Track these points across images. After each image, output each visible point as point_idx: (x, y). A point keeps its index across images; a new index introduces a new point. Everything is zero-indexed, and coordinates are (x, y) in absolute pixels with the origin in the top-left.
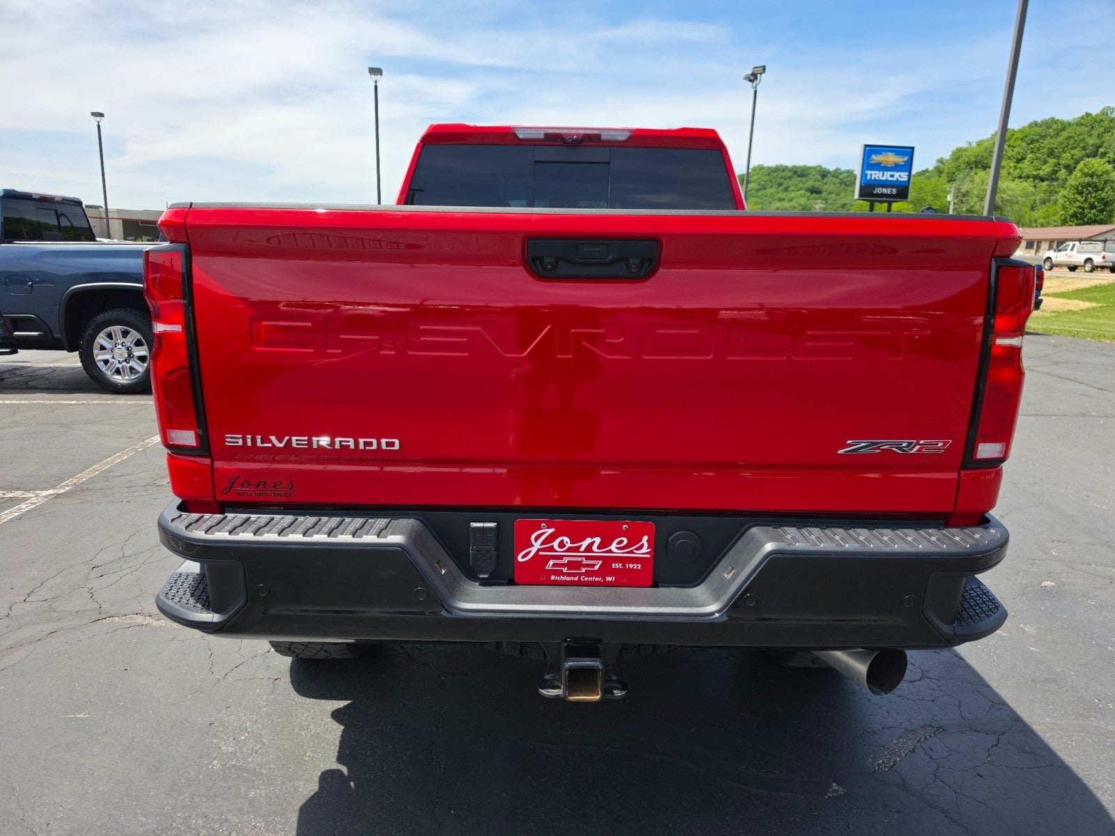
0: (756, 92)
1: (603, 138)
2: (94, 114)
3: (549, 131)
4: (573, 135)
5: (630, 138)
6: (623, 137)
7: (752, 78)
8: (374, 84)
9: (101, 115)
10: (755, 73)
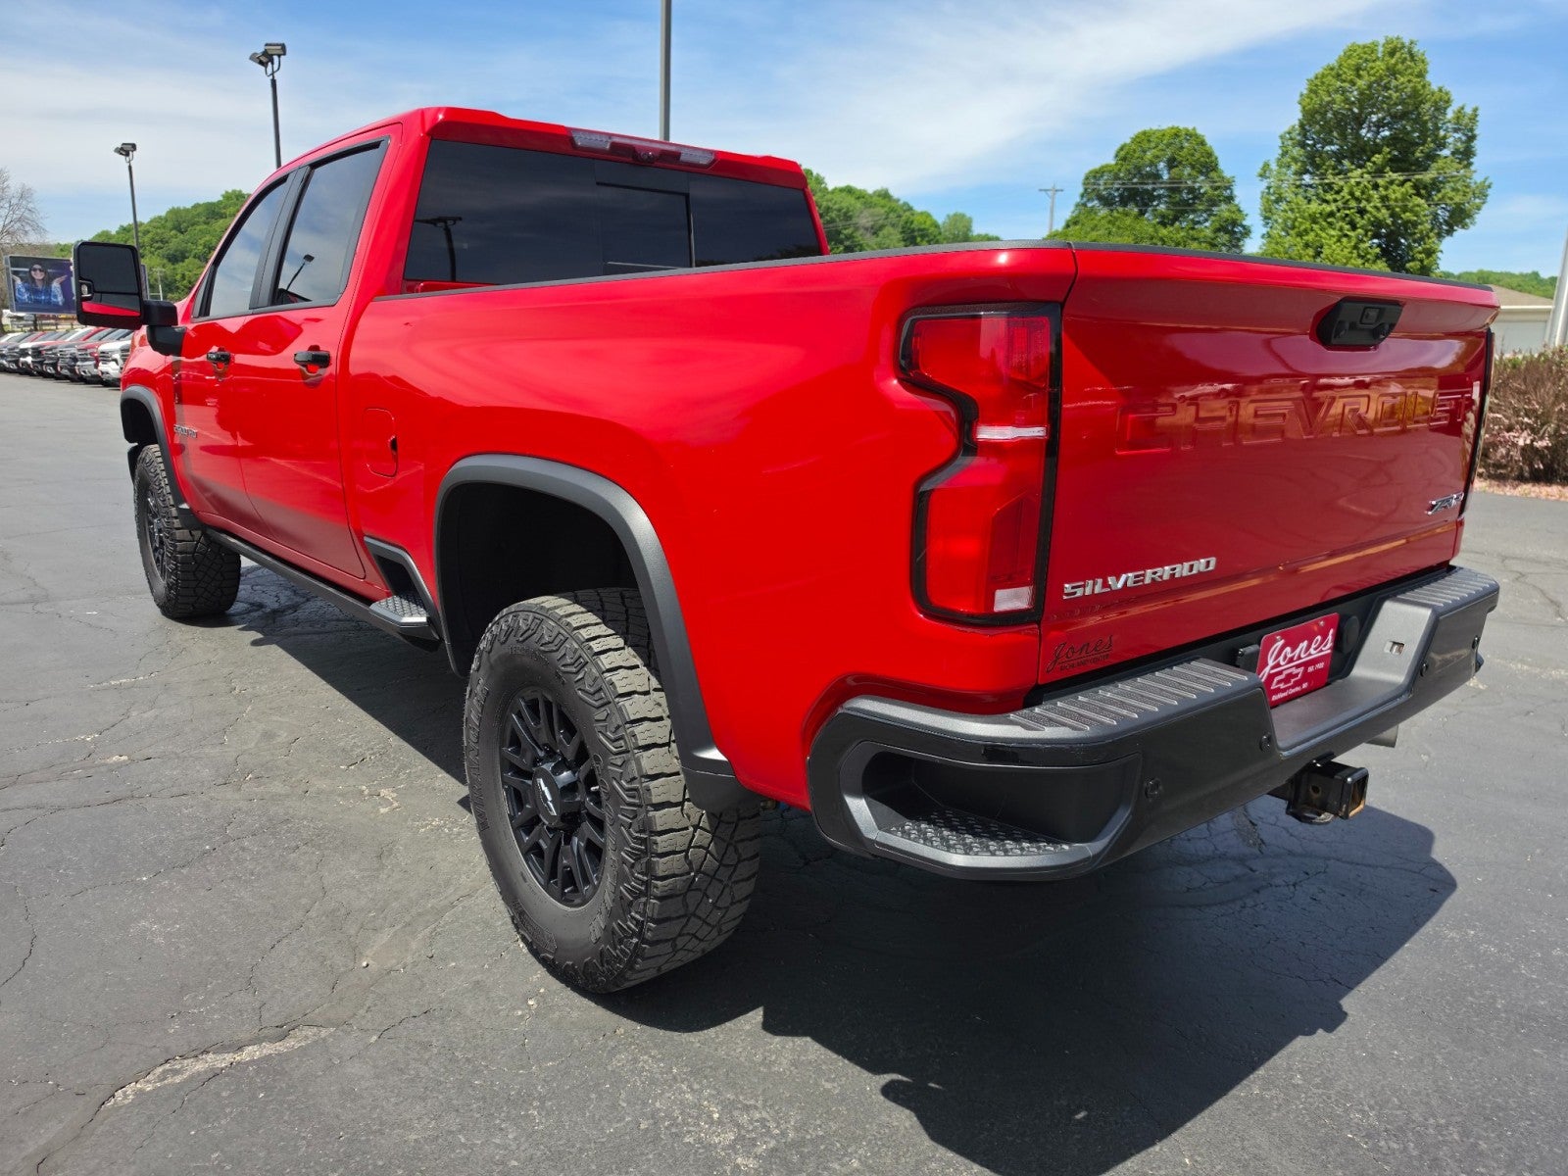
0: (274, 83)
1: (683, 158)
3: (617, 140)
4: (649, 149)
5: (713, 163)
6: (705, 160)
7: (264, 59)
10: (270, 53)
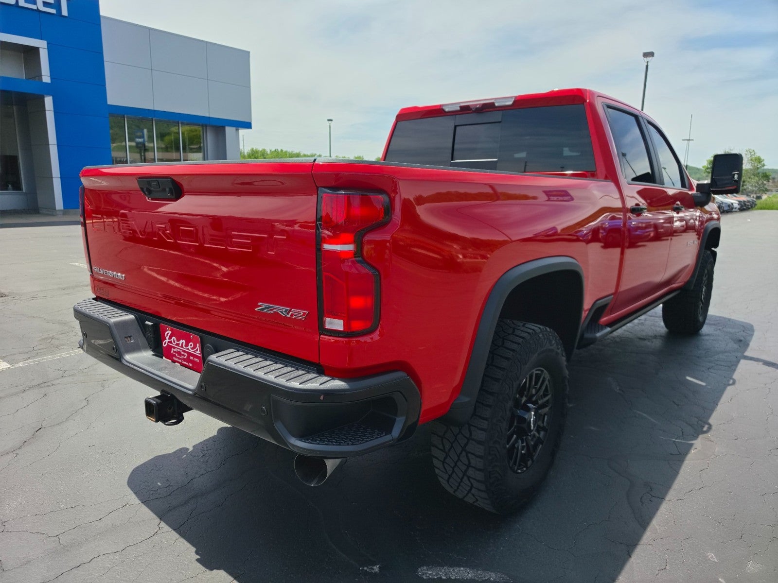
1: (496, 104)
2: (329, 120)
3: (462, 105)
4: (477, 105)
5: (515, 102)
6: (510, 103)
8: (646, 64)
9: (331, 120)
